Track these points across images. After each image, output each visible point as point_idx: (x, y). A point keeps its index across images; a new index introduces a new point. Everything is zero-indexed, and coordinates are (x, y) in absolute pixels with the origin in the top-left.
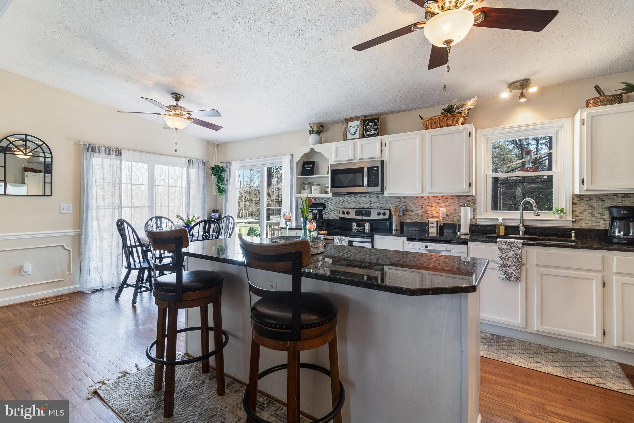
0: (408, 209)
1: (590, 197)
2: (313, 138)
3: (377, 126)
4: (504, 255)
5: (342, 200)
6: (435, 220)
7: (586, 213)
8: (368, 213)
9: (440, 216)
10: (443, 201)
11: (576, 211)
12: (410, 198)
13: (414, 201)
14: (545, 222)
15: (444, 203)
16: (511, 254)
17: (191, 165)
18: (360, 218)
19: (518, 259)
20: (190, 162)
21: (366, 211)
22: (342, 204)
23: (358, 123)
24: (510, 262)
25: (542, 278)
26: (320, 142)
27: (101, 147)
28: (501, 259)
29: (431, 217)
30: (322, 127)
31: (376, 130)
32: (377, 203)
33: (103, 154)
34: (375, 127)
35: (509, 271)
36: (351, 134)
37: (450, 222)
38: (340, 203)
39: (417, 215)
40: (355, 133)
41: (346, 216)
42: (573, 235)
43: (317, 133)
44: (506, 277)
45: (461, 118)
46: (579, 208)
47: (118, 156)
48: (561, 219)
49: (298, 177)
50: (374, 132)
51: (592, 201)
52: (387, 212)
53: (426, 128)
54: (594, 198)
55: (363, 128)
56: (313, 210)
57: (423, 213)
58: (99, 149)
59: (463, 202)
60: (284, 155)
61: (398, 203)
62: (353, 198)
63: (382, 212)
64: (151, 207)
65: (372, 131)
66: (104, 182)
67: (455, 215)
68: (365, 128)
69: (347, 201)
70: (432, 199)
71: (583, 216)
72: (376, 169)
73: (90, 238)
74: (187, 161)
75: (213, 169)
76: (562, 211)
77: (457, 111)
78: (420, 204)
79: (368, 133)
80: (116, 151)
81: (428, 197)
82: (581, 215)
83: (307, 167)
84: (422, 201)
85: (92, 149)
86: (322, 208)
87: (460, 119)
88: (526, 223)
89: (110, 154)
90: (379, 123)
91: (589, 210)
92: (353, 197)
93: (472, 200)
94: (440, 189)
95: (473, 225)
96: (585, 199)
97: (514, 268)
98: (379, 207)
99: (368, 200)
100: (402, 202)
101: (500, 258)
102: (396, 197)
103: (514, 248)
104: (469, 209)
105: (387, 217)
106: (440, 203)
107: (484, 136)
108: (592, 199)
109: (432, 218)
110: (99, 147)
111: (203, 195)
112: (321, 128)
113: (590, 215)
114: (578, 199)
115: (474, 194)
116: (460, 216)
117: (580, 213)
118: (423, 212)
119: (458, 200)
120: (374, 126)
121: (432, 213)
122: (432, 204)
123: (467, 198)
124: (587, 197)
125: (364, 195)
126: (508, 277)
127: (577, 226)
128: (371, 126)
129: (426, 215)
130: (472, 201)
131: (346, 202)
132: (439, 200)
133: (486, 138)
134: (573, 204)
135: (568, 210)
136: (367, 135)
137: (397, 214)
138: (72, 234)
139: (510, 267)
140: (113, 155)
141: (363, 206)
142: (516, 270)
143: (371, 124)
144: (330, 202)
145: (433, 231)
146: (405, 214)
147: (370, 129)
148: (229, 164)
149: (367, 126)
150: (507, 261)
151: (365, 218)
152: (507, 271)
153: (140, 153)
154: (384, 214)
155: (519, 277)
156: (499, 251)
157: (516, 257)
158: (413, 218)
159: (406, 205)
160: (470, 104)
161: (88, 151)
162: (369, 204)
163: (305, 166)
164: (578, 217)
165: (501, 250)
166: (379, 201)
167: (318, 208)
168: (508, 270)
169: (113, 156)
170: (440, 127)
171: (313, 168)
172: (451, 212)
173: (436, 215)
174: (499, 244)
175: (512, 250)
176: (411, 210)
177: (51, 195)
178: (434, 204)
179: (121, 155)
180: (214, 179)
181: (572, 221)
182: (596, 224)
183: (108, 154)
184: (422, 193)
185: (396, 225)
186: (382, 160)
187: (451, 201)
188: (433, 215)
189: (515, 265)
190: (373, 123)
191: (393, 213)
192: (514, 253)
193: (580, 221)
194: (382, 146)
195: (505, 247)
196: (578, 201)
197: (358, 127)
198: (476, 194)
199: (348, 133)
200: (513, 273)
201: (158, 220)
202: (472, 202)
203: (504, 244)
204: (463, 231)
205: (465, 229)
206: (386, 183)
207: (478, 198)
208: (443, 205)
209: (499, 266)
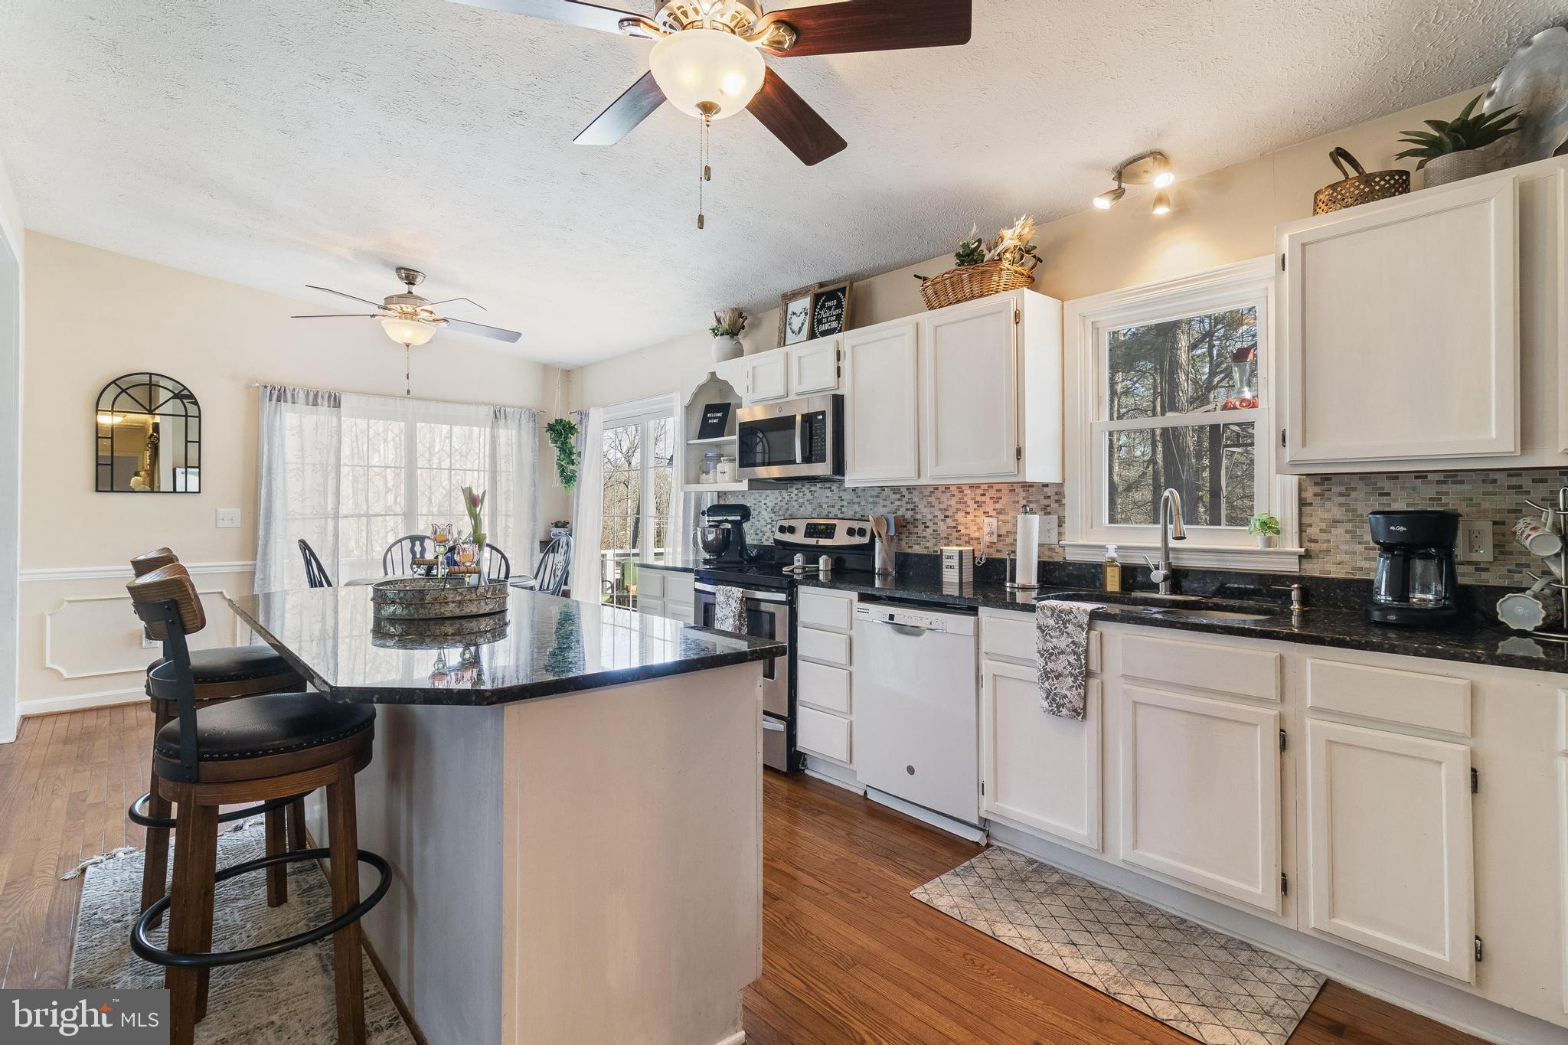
0: (916, 520)
1: (1350, 484)
2: (719, 345)
3: (842, 308)
4: (1049, 645)
5: (787, 498)
7: (1339, 531)
8: (829, 531)
9: (985, 540)
10: (991, 498)
11: (1311, 526)
12: (921, 489)
13: (930, 499)
14: (1228, 557)
15: (994, 502)
16: (1063, 642)
17: (502, 422)
18: (812, 541)
19: (1078, 659)
20: (498, 415)
21: (826, 526)
23: (807, 302)
24: (1060, 664)
25: (1135, 715)
26: (733, 355)
27: (296, 391)
28: (1042, 656)
29: (966, 542)
30: (741, 318)
31: (838, 317)
32: (854, 503)
33: (301, 406)
34: (838, 311)
35: (1058, 690)
36: (793, 332)
37: (996, 554)
40: (800, 329)
41: (787, 538)
42: (1295, 595)
43: (729, 334)
44: (1050, 706)
45: (1000, 274)
46: (1318, 517)
47: (334, 407)
48: (1268, 549)
49: (689, 442)
50: (834, 324)
51: (1354, 495)
52: (869, 528)
53: (929, 306)
54: (1361, 485)
55: (815, 315)
57: (950, 531)
58: (293, 396)
59: (1036, 501)
61: (898, 503)
62: (807, 492)
63: (857, 527)
64: (410, 515)
65: (830, 321)
66: (303, 464)
68: (818, 315)
69: (796, 501)
70: (967, 491)
71: (1329, 541)
72: (821, 417)
73: (272, 579)
74: (492, 413)
75: (551, 428)
76: (1269, 526)
77: (987, 257)
78: (941, 506)
79: (822, 328)
80: (329, 397)
82: (1325, 536)
83: (711, 418)
84: (946, 499)
85: (280, 395)
86: (743, 518)
87: (998, 279)
88: (1183, 558)
89: (315, 405)
90: (845, 299)
91: (1346, 522)
92: (808, 488)
93: (1057, 494)
95: (1045, 563)
96: (1336, 489)
97: (1070, 680)
98: (858, 516)
99: (836, 497)
100: (905, 500)
101: (1039, 652)
103: (1070, 627)
104: (1048, 520)
105: (866, 540)
106: (985, 502)
107: (1084, 317)
108: (1355, 489)
110: (294, 390)
111: (533, 489)
112: (739, 321)
113: (1348, 536)
114: (1318, 489)
117: (1322, 531)
118: (948, 527)
119: (1024, 494)
120: (834, 310)
121: (967, 532)
122: (968, 506)
123: (1045, 489)
124: (1341, 484)
125: (827, 485)
126: (1055, 704)
127: (1314, 569)
128: (830, 308)
129: (956, 535)
130: (1056, 498)
131: (795, 503)
132: (984, 495)
133: (1089, 323)
134: (1302, 503)
135: (1289, 522)
136: (820, 331)
137: (884, 532)
138: (238, 569)
139: (1061, 679)
140: (322, 406)
141: (827, 513)
142: (1074, 689)
143: (830, 304)
145: (952, 577)
146: (911, 533)
147: (827, 318)
148: (583, 415)
149: (821, 309)
150: (1054, 661)
151: (823, 542)
152: (1053, 688)
153: (382, 399)
154: (862, 532)
155: (1081, 707)
156: (1038, 633)
157: (1075, 653)
158: (928, 544)
159: (912, 510)
160: (1013, 237)
161: (270, 400)
162: (837, 507)
163: (709, 415)
164: (1318, 542)
165: (1043, 631)
166: (857, 500)
167: (733, 518)
168: (1056, 688)
169: (324, 408)
170: (958, 301)
171: (724, 420)
172: (1009, 528)
173: (977, 535)
174: (1038, 614)
175: (1066, 632)
176: (923, 523)
177: (199, 492)
178: (972, 505)
179: (339, 407)
180: (555, 451)
181: (1299, 556)
182: (1365, 565)
183: (312, 405)
184: (919, 477)
185: (884, 561)
186: (837, 396)
187: (1010, 497)
188: (969, 535)
189: (1072, 675)
190: (835, 302)
191: (875, 531)
192: (1070, 640)
193: (1321, 556)
194: (838, 360)
195: (1051, 622)
196: (1315, 495)
197: (806, 314)
198: (1064, 480)
199: (788, 330)
200: (1066, 696)
201: (418, 543)
202: (1057, 501)
203: (1049, 613)
204: (1020, 578)
205: (1027, 574)
206: (847, 452)
207: (1068, 489)
208: (989, 509)
209: (1034, 674)
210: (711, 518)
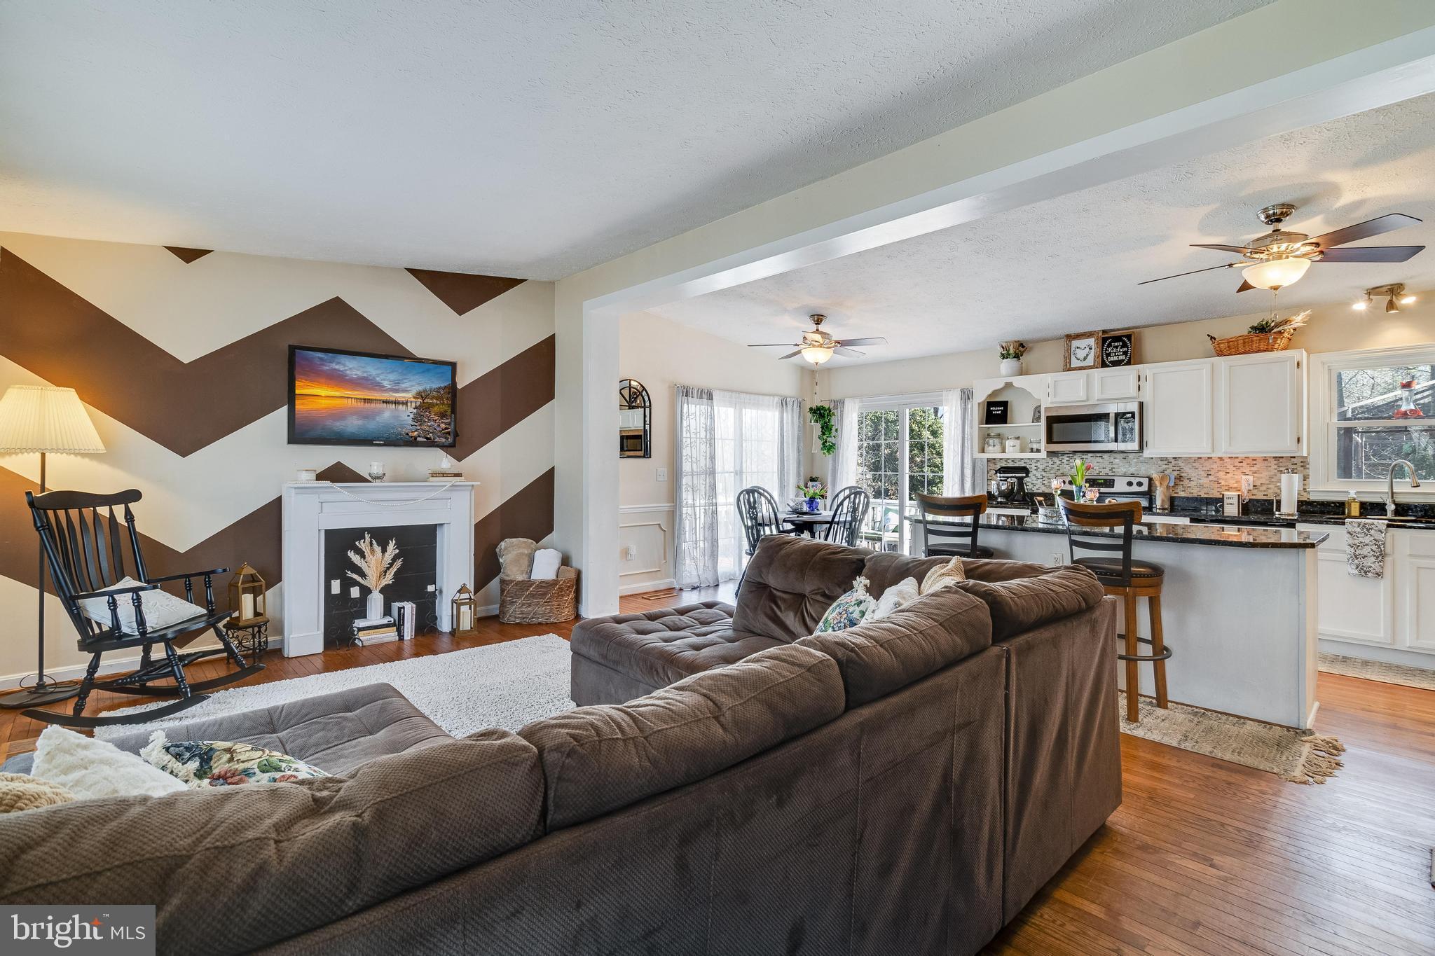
0: (1183, 476)
2: (1007, 366)
3: (1128, 348)
4: (1357, 542)
5: (1058, 463)
6: (1234, 494)
8: (1110, 483)
9: (1243, 487)
10: (1248, 464)
12: (1187, 460)
13: (1194, 464)
15: (1251, 467)
16: (1367, 539)
17: (784, 407)
19: (1379, 547)
20: (784, 403)
21: (1105, 480)
22: (1058, 468)
23: (1091, 341)
24: (1366, 551)
25: (1418, 573)
26: (1022, 372)
27: (694, 390)
28: (1352, 547)
29: (1226, 490)
30: (1023, 347)
31: (1125, 353)
32: (1124, 467)
33: (695, 399)
34: (1125, 349)
35: (1365, 564)
36: (1078, 360)
37: (1260, 496)
38: (1055, 466)
39: (1201, 486)
40: (1085, 359)
43: (1014, 357)
44: (1359, 573)
45: (1282, 340)
49: (977, 425)
50: (1122, 357)
52: (1145, 481)
53: (1220, 354)
55: (1103, 350)
56: (1008, 478)
57: (1212, 483)
58: (692, 392)
59: (1285, 466)
60: (949, 389)
61: (1166, 466)
63: (1135, 480)
65: (1118, 356)
67: (1270, 486)
68: (1106, 351)
69: (1067, 464)
70: (1228, 460)
72: (1129, 415)
74: (780, 401)
75: (814, 411)
77: (1275, 330)
78: (1204, 469)
79: (1111, 360)
80: (708, 392)
81: (1221, 459)
83: (995, 411)
84: (1208, 465)
85: (687, 392)
86: (1024, 475)
87: (1282, 342)
90: (1130, 342)
93: (1302, 462)
94: (1243, 448)
95: (1302, 502)
97: (1373, 559)
98: (1130, 473)
100: (1171, 465)
101: (1349, 545)
102: (1162, 459)
103: (1372, 532)
104: (1296, 478)
105: (1145, 488)
106: (1242, 467)
107: (1323, 363)
109: (1228, 490)
111: (798, 454)
112: (1021, 349)
115: (1305, 454)
116: (1279, 488)
118: (1211, 481)
119: (1276, 462)
120: (1121, 348)
121: (1227, 484)
122: (1228, 469)
123: (1293, 459)
126: (1364, 572)
128: (1117, 347)
129: (1217, 485)
130: (1302, 464)
131: (1066, 466)
132: (1241, 462)
133: (1326, 366)
136: (1110, 362)
137: (1165, 484)
138: (667, 509)
139: (1366, 558)
140: (705, 398)
141: (1099, 472)
142: (1377, 563)
143: (1116, 344)
144: (1034, 465)
145: (1231, 510)
146: (1178, 485)
147: (1115, 353)
148: (840, 403)
149: (1108, 346)
150: (1361, 549)
151: (1103, 490)
152: (1361, 563)
154: (1140, 484)
155: (1381, 572)
156: (1348, 535)
157: (1376, 545)
158: (1193, 491)
159: (1178, 470)
160: (1298, 320)
161: (682, 395)
162: (1109, 468)
163: (991, 409)
165: (1351, 534)
167: (1017, 475)
168: (1364, 562)
170: (1246, 353)
171: (1005, 412)
172: (1263, 481)
173: (1235, 485)
174: (1348, 526)
175: (1369, 534)
176: (1189, 477)
177: (649, 457)
178: (1232, 468)
179: (712, 399)
180: (816, 428)
183: (700, 398)
184: (1213, 451)
185: (1163, 501)
186: (1140, 402)
187: (1263, 464)
188: (1229, 485)
189: (1374, 556)
190: (1121, 343)
191: (1157, 483)
192: (1372, 538)
194: (1139, 381)
195: (1358, 530)
197: (1091, 349)
198: (1309, 454)
199: (1073, 358)
200: (1371, 567)
202: (1302, 466)
203: (1357, 525)
204: (1284, 509)
205: (1288, 508)
206: (1147, 436)
207: (1311, 460)
208: (1247, 471)
209: (1345, 557)
210: (1002, 475)
